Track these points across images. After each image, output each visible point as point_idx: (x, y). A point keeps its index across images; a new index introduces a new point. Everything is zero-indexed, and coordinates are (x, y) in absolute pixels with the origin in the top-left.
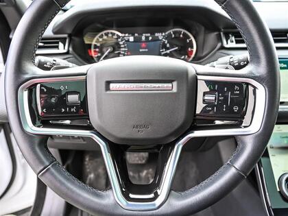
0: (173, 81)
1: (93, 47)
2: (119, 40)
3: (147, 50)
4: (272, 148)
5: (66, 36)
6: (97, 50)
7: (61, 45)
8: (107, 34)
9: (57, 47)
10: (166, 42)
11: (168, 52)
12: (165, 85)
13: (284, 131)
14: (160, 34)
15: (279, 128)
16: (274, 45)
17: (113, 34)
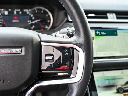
0: (22, 47)
3: (18, 21)
4: (99, 87)
10: (32, 16)
11: (34, 22)
12: (16, 50)
13: (106, 76)
14: (28, 10)
15: (103, 73)
16: (87, 20)
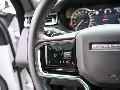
1: (71, 20)
2: (89, 14)
3: (108, 19)
5: (56, 14)
6: (74, 21)
7: (53, 19)
8: (80, 11)
9: (51, 21)
14: (118, 8)
17: (85, 11)
